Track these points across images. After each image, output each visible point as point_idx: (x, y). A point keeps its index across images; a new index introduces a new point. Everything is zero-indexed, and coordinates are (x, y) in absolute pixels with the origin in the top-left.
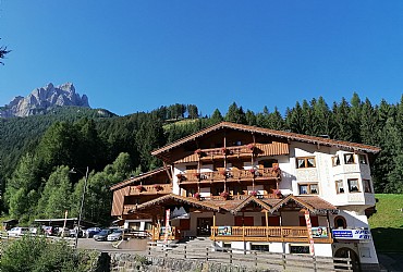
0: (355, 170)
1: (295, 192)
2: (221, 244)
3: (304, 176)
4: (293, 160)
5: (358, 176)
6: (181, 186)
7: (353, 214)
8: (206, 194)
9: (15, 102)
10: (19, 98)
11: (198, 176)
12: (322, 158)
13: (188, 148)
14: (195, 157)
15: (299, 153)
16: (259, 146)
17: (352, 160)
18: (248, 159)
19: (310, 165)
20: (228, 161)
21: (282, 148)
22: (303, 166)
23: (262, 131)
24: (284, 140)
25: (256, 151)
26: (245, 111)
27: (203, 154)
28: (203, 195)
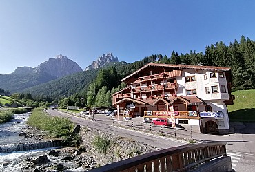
0: (216, 81)
1: (184, 94)
2: (148, 119)
3: (189, 86)
4: (183, 78)
5: (218, 84)
6: (134, 94)
7: (215, 104)
8: (144, 97)
9: (93, 63)
10: (94, 62)
11: (140, 89)
12: (199, 76)
13: (136, 77)
14: (139, 81)
15: (187, 74)
16: (167, 73)
17: (214, 76)
18: (161, 80)
19: (192, 80)
20: (153, 81)
21: (178, 73)
22: (189, 81)
23: (167, 66)
24: (178, 69)
25: (165, 75)
26: (179, 55)
27: (142, 79)
28: (143, 97)
